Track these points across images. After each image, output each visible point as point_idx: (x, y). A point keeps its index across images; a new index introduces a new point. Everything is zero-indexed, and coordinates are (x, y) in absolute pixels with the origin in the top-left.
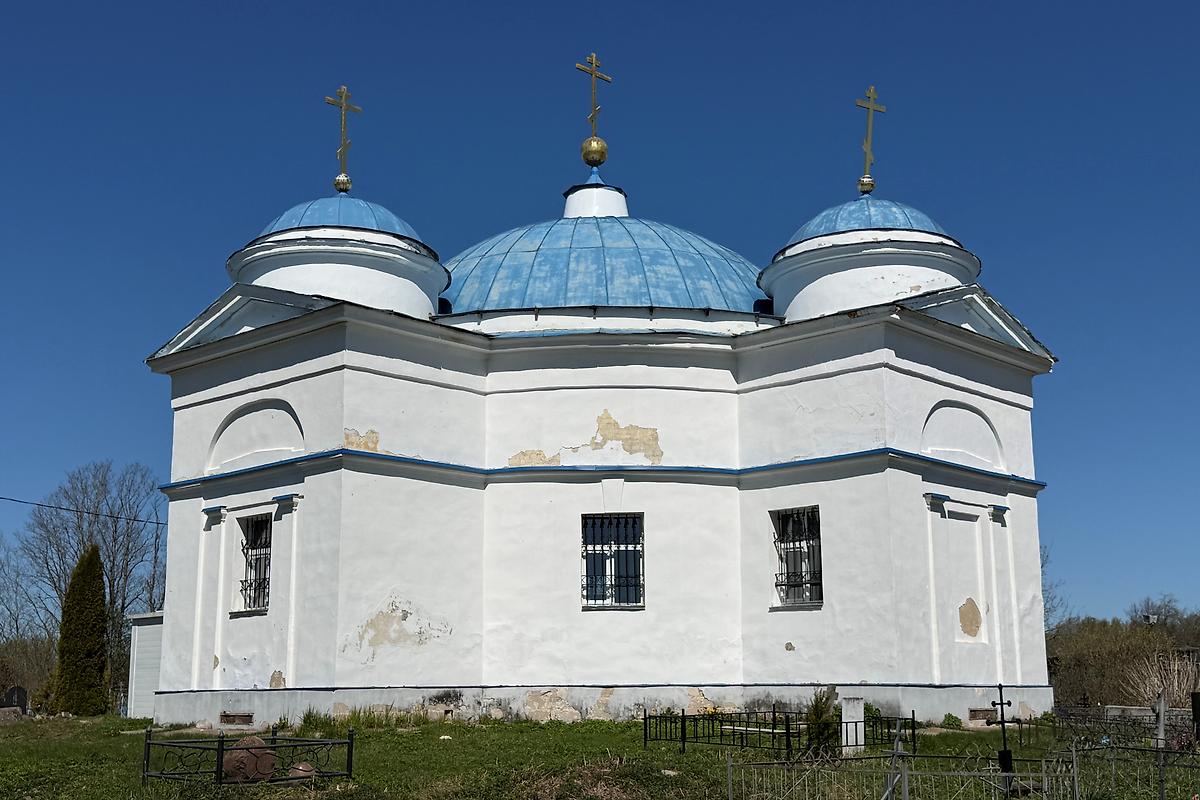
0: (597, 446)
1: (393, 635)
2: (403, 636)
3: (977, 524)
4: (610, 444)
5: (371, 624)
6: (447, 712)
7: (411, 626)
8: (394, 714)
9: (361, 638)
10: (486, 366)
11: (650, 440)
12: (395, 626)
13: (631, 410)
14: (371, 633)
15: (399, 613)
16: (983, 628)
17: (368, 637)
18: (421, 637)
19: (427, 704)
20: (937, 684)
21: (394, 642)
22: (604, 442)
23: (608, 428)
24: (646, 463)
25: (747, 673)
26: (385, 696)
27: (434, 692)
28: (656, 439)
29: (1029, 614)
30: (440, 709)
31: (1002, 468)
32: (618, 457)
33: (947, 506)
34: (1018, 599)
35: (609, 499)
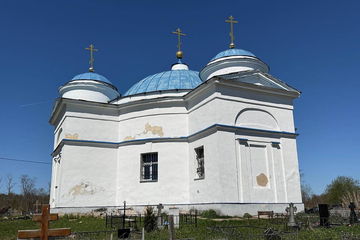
0: (145, 133)
1: (81, 192)
2: (85, 192)
3: (266, 149)
4: (148, 132)
5: (74, 189)
6: (101, 214)
7: (89, 189)
8: (81, 215)
9: (70, 193)
10: (118, 113)
11: (160, 130)
12: (83, 189)
13: (154, 122)
14: (74, 191)
15: (84, 185)
16: (269, 184)
17: (72, 193)
18: (92, 192)
19: (93, 212)
20: (242, 202)
21: (82, 194)
22: (147, 131)
23: (148, 127)
24: (159, 137)
25: (190, 201)
26: (78, 209)
27: (96, 208)
28: (162, 129)
29: (291, 178)
30: (99, 213)
31: (278, 130)
32: (151, 136)
33: (249, 143)
34: (286, 173)
35: (148, 148)
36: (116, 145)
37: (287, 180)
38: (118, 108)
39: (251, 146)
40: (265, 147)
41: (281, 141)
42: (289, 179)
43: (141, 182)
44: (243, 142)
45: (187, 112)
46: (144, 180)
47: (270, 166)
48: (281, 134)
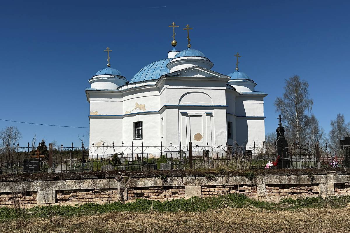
0: (136, 109)
4: (138, 108)
5: (97, 144)
7: (105, 144)
11: (143, 107)
13: (141, 101)
14: (97, 146)
15: (103, 142)
19: (109, 157)
22: (137, 108)
23: (137, 105)
24: (143, 111)
28: (145, 107)
29: (220, 135)
31: (213, 104)
32: (139, 111)
33: (189, 114)
34: (216, 132)
35: (137, 119)
36: (121, 117)
37: (216, 137)
38: (121, 93)
39: (191, 116)
40: (201, 116)
41: (214, 112)
42: (218, 136)
43: (134, 140)
44: (184, 114)
45: (159, 94)
46: (136, 138)
47: (204, 128)
48: (213, 107)
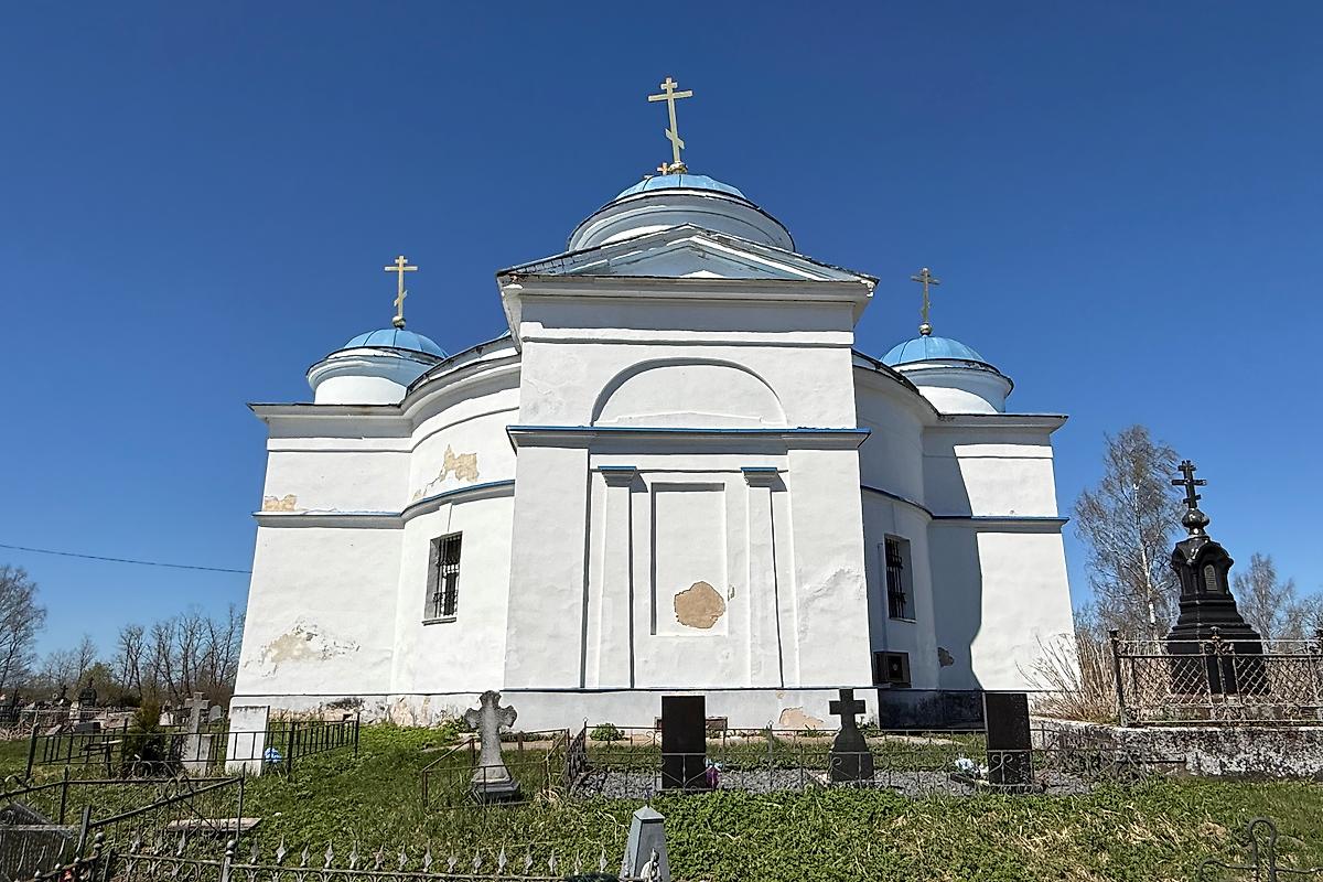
0: (442, 478)
1: (296, 653)
2: (306, 653)
3: (722, 495)
4: (450, 473)
5: (276, 645)
6: (346, 716)
7: (315, 645)
8: (288, 718)
9: (264, 656)
10: (409, 429)
11: (472, 464)
12: (300, 646)
14: (275, 652)
15: (304, 635)
16: (726, 618)
17: (270, 655)
18: (325, 655)
19: (324, 708)
20: (596, 686)
21: (297, 659)
22: (446, 473)
23: (449, 459)
26: (280, 702)
27: (334, 699)
28: (476, 462)
29: (825, 595)
30: (339, 714)
31: (782, 424)
33: (648, 479)
34: (800, 579)
35: (444, 522)
36: (401, 520)
37: (805, 604)
39: (659, 487)
40: (719, 487)
41: (791, 463)
43: (425, 623)
47: (735, 556)
48: (785, 438)
